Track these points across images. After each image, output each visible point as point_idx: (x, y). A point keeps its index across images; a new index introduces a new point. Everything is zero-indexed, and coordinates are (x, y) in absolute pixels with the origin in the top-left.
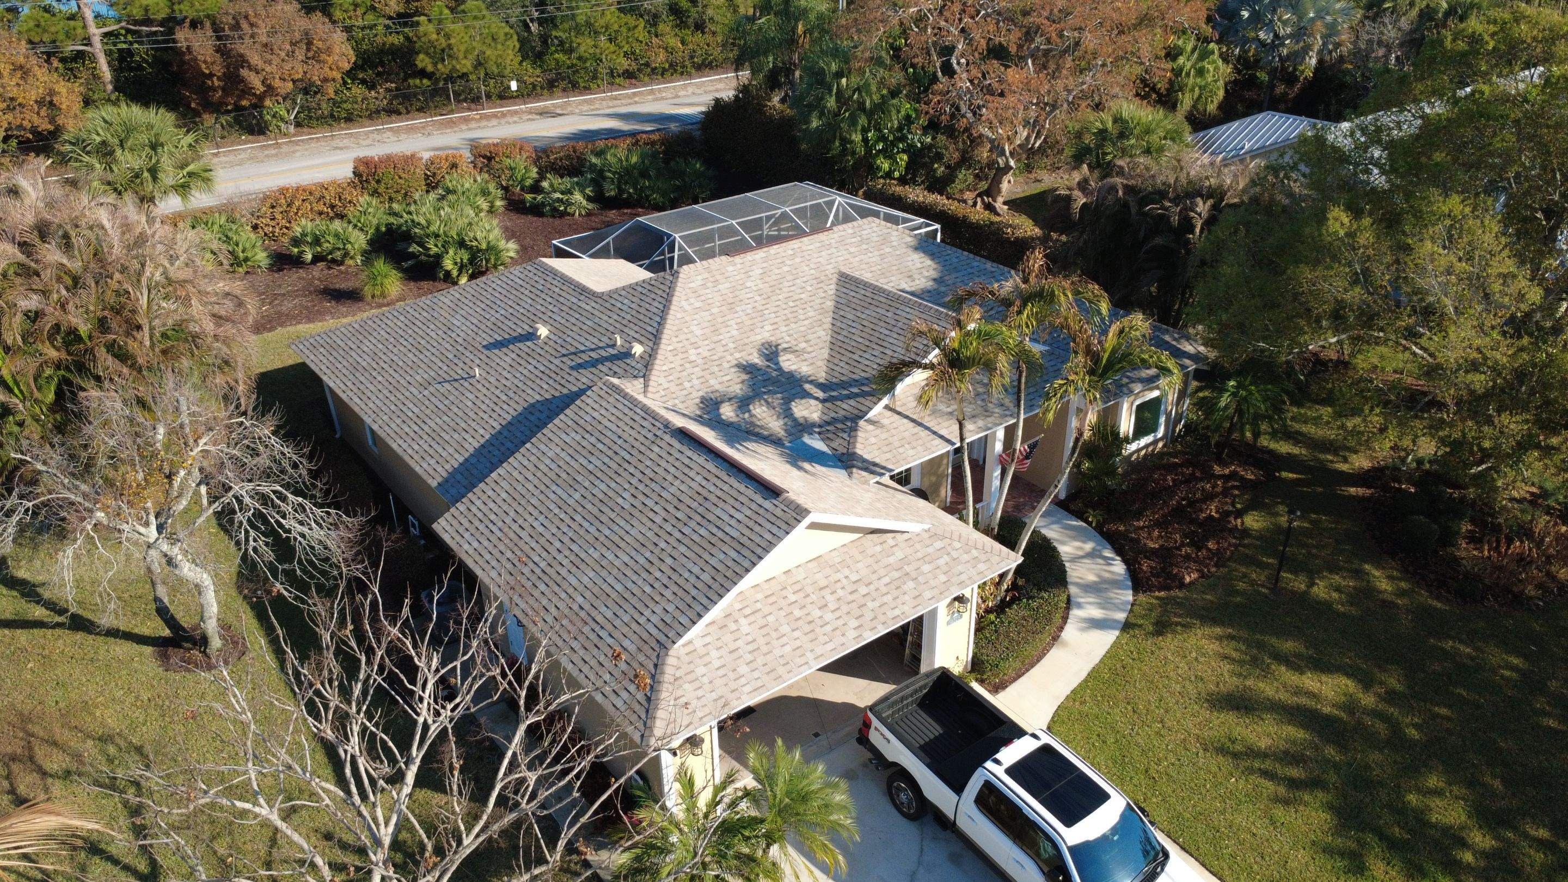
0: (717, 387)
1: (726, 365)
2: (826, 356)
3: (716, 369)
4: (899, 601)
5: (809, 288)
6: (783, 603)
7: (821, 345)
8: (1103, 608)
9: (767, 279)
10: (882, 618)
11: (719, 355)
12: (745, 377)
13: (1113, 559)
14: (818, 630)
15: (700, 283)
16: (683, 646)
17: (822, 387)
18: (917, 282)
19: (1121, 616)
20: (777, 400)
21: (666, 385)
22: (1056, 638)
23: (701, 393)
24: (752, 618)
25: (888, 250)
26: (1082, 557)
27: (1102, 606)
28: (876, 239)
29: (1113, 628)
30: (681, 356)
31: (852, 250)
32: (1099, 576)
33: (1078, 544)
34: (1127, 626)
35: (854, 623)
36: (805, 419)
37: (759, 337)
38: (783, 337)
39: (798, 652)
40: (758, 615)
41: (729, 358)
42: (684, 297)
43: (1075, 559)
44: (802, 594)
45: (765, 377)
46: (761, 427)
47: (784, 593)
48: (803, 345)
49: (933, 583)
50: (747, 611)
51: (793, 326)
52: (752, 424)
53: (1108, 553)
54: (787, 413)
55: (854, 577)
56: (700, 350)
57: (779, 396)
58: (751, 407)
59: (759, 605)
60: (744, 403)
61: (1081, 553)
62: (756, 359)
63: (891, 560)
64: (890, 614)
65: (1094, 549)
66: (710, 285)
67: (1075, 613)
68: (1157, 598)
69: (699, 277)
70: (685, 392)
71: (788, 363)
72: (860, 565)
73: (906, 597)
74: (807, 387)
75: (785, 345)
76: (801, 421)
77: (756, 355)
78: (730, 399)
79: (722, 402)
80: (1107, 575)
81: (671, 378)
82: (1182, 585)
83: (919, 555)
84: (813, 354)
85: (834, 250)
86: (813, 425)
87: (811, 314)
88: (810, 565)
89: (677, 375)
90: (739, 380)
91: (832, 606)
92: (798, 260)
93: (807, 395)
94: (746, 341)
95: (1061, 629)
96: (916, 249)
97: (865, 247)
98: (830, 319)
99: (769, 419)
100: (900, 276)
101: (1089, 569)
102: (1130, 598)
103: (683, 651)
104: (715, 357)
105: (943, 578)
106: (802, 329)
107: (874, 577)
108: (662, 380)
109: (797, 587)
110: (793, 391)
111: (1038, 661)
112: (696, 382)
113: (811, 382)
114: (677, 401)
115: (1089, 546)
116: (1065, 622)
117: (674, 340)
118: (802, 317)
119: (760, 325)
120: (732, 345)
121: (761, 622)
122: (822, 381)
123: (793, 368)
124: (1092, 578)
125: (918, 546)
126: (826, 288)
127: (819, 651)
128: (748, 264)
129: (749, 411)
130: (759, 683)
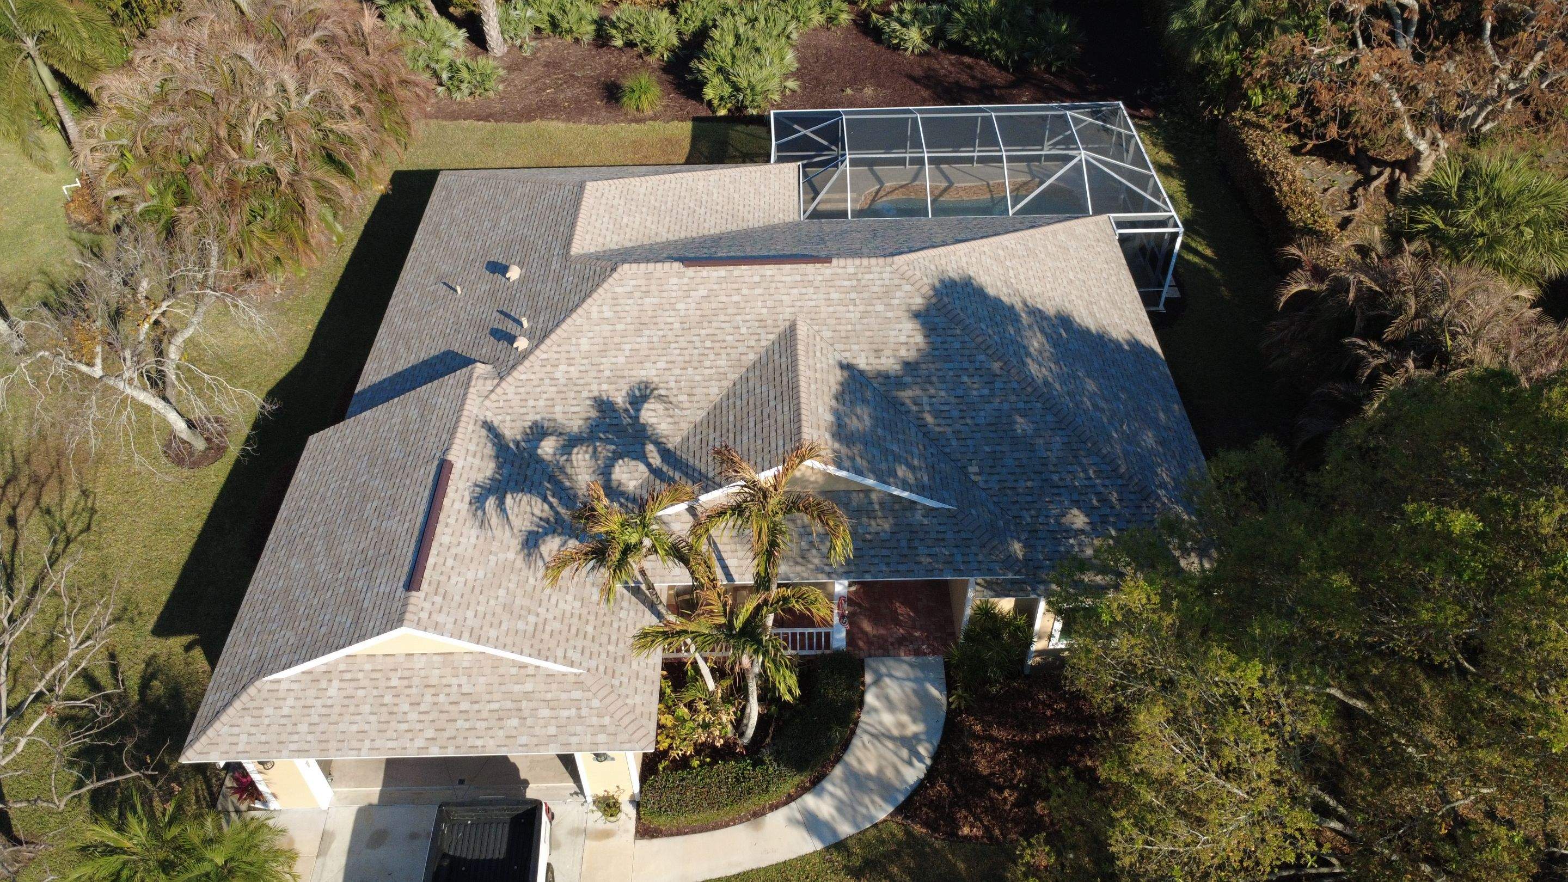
0: (559, 417)
1: (585, 394)
2: (698, 419)
3: (572, 395)
4: (490, 733)
5: (743, 330)
6: (382, 683)
7: (703, 404)
8: (839, 810)
9: (705, 305)
10: (460, 741)
11: (588, 380)
12: (594, 414)
13: (921, 759)
14: (393, 724)
15: (628, 289)
16: (272, 682)
17: (666, 454)
18: (883, 360)
19: (845, 829)
20: (605, 451)
21: (510, 397)
22: (758, 814)
23: (538, 417)
24: (345, 685)
25: (880, 308)
26: (892, 738)
27: (841, 808)
28: (876, 289)
29: (821, 838)
30: (549, 368)
31: (835, 296)
32: (880, 770)
33: (905, 718)
34: (840, 846)
35: (430, 733)
36: (620, 484)
37: (643, 373)
38: (668, 383)
39: (361, 736)
40: (353, 684)
41: (595, 387)
42: (599, 302)
43: (880, 736)
44: (406, 683)
45: (615, 422)
46: (569, 478)
47: (391, 674)
48: (684, 398)
49: (537, 730)
50: (348, 676)
51: (690, 371)
52: (562, 469)
53: (924, 750)
54: (605, 472)
55: (465, 689)
56: (572, 369)
57: (613, 447)
58: (575, 450)
59: (361, 675)
60: (571, 442)
61: (896, 732)
62: (620, 399)
63: (517, 688)
64: (471, 742)
65: (916, 736)
66: (638, 294)
67: (809, 800)
68: (909, 833)
69: (633, 283)
70: (523, 411)
71: (651, 414)
72: (482, 680)
73: (501, 733)
74: (650, 448)
75: (663, 392)
76: (614, 484)
77: (624, 393)
78: (561, 434)
79: (551, 434)
80: (890, 773)
81: (521, 390)
82: (952, 835)
83: (549, 696)
84: (685, 412)
85: (811, 290)
86: (623, 494)
87: (722, 363)
88: (435, 658)
89: (528, 389)
90: (585, 415)
91: (423, 708)
92: (757, 291)
93: (642, 457)
94: (626, 373)
95: (774, 807)
96: (917, 315)
97: (853, 295)
98: (737, 376)
99: (583, 470)
100: (866, 347)
101: (881, 756)
102: (882, 816)
103: (268, 687)
104: (582, 382)
105: (552, 730)
106: (698, 378)
107: (488, 697)
108: (511, 390)
109: (407, 673)
110: (631, 448)
111: (714, 829)
112: (542, 403)
113: (657, 444)
114: (508, 418)
115: (914, 728)
116: (786, 803)
117: (555, 348)
118: (707, 364)
119: (653, 358)
120: (607, 373)
121: (350, 692)
122: (670, 446)
123: (652, 421)
124: (871, 768)
125: (554, 686)
126: (763, 336)
127: (378, 744)
128: (698, 280)
129: (570, 454)
130: (306, 747)
